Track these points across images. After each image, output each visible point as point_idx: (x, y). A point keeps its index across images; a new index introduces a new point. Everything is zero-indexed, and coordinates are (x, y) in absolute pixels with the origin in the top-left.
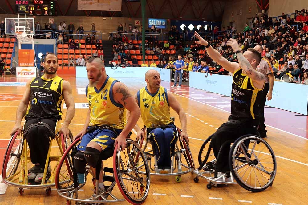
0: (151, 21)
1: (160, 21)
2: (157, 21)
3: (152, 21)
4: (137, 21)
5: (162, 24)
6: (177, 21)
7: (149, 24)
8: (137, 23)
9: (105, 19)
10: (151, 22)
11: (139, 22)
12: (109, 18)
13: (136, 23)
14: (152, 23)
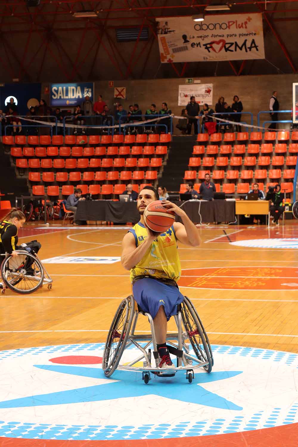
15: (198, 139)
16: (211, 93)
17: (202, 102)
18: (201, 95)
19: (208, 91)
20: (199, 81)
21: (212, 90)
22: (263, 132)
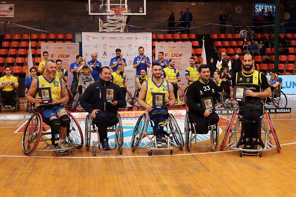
0: (258, 6)
1: (271, 6)
2: (266, 6)
3: (260, 6)
4: (238, 7)
5: (273, 11)
6: (291, 6)
7: (256, 11)
8: (239, 9)
9: (194, 4)
10: (258, 8)
11: (241, 8)
12: (200, 3)
13: (237, 9)
14: (259, 10)
15: (5, 37)
16: (13, 9)
17: (7, 15)
18: (6, 11)
19: (11, 9)
20: (5, 2)
21: (13, 8)
22: (48, 34)
